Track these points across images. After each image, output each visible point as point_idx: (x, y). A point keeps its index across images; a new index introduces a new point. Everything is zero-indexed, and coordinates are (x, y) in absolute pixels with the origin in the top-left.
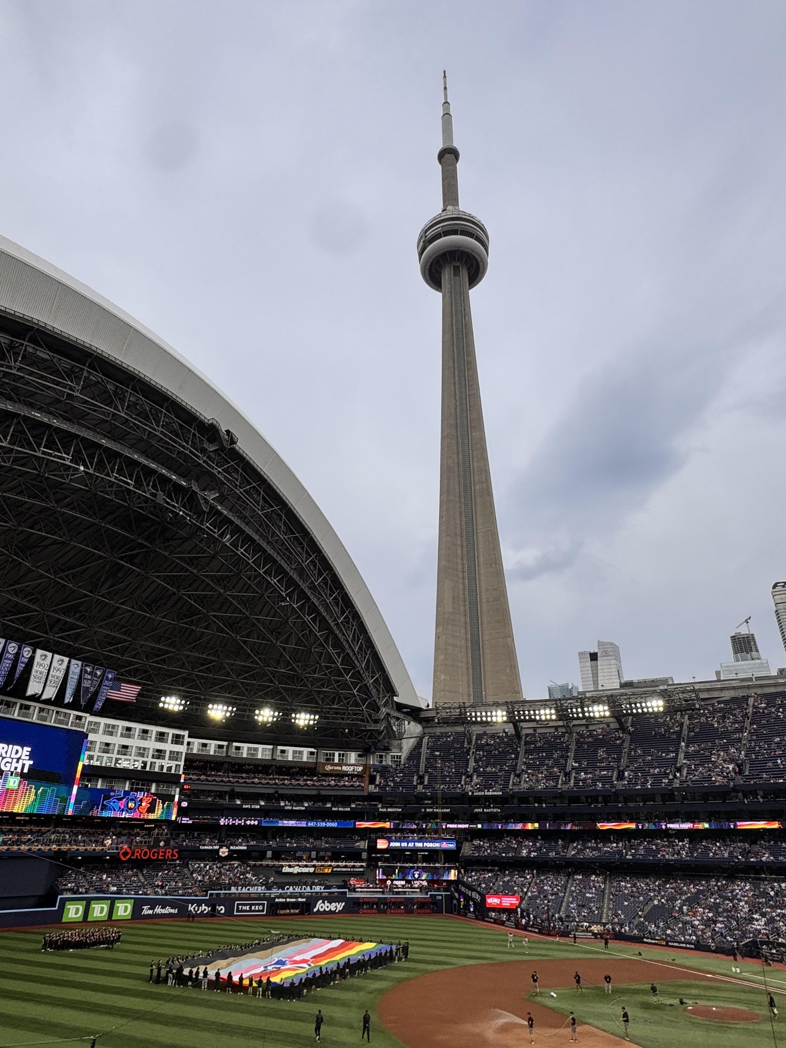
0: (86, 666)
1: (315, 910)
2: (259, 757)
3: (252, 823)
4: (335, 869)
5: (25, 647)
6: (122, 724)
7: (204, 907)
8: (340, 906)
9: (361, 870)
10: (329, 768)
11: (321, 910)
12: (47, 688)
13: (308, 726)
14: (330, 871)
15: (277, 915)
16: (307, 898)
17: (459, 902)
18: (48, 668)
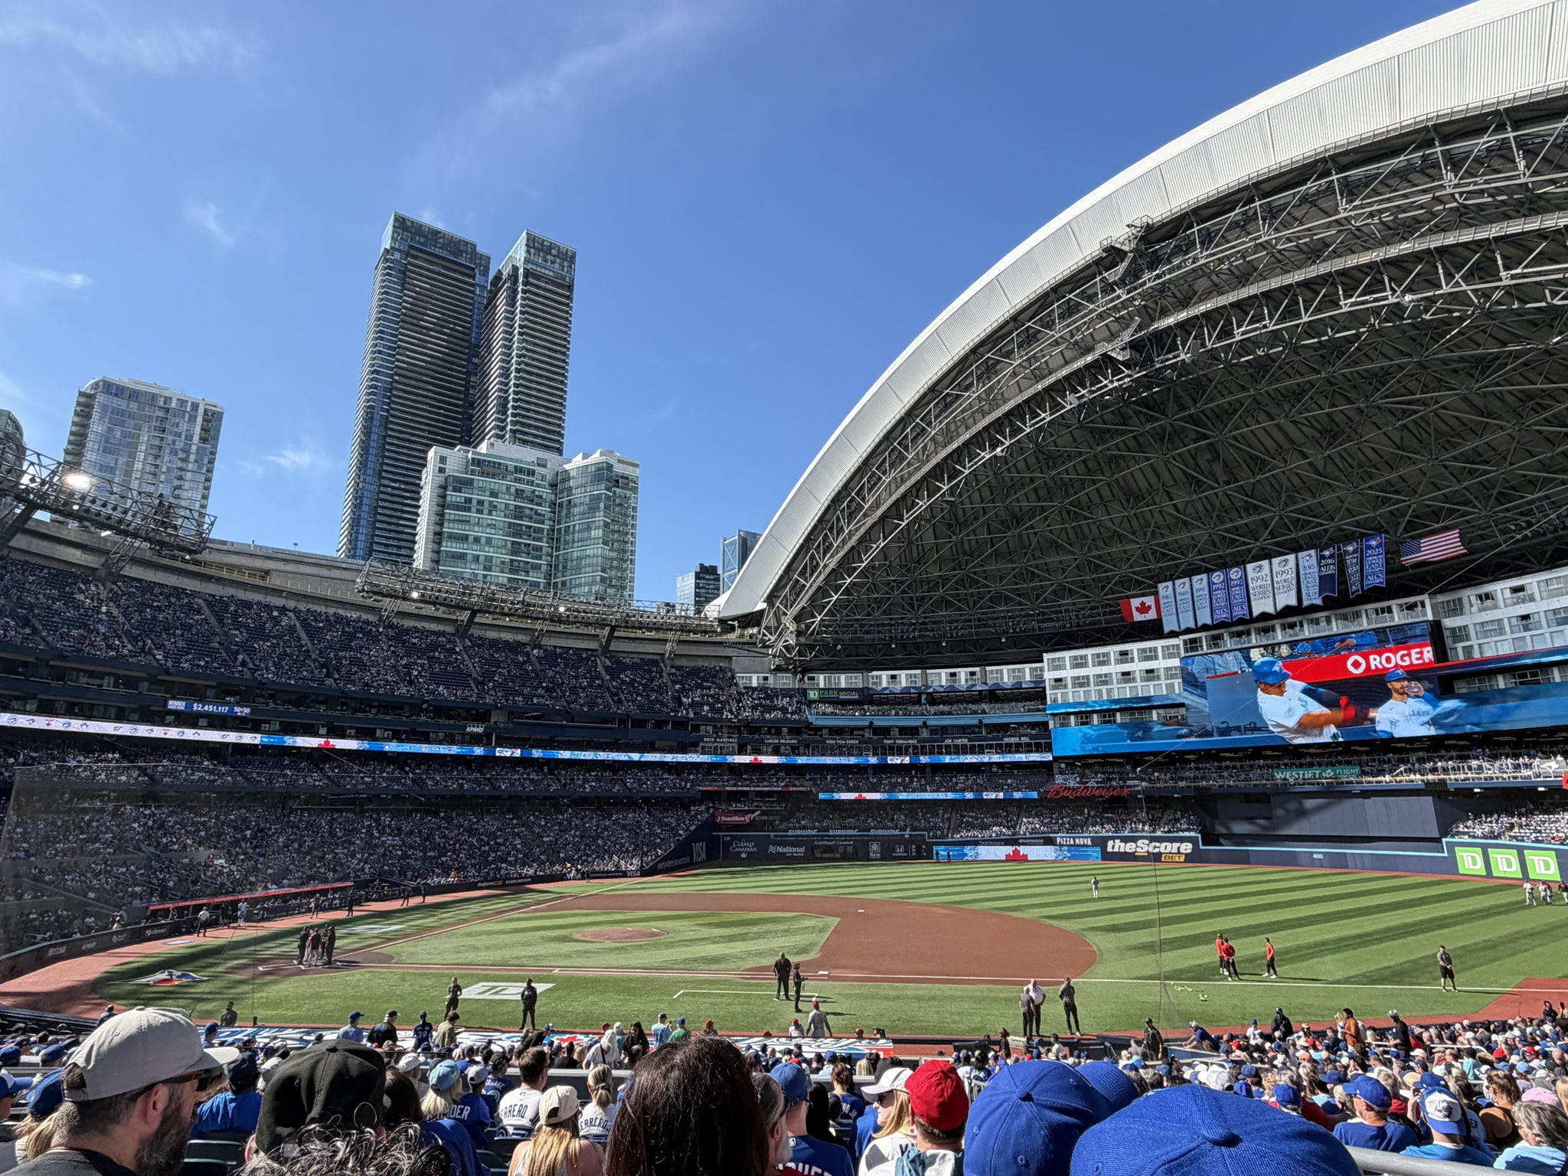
0: (1323, 550)
5: (1231, 570)
12: (1278, 596)
18: (1269, 578)
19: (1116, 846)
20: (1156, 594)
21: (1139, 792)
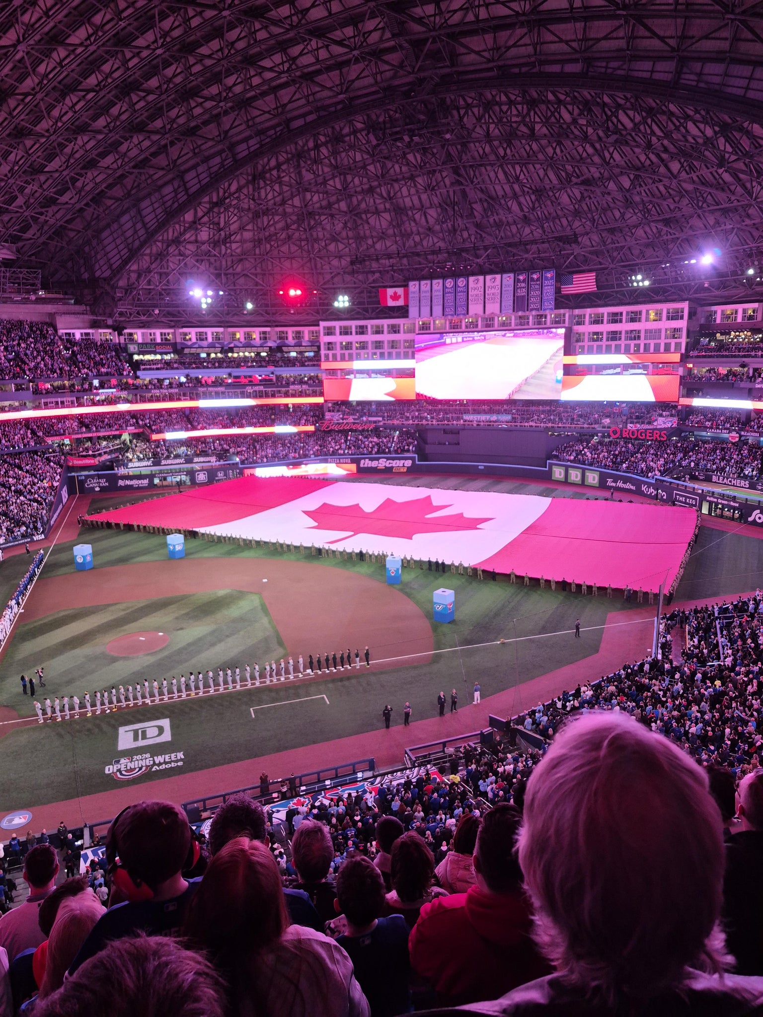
0: (519, 275)
1: (750, 519)
6: (605, 311)
7: (651, 490)
11: (759, 521)
12: (487, 305)
18: (482, 290)
19: (366, 463)
20: (406, 286)
21: (381, 426)
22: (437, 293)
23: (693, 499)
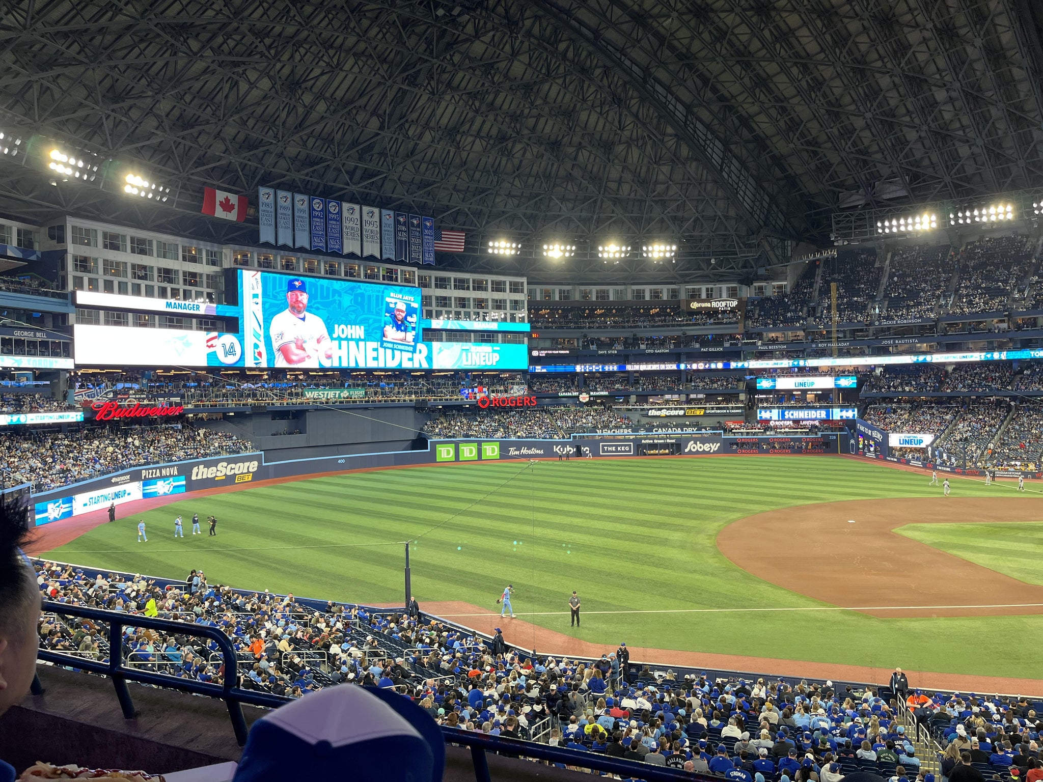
0: (399, 215)
1: (686, 450)
2: (611, 299)
3: (611, 368)
4: (708, 412)
5: (329, 202)
6: (452, 275)
7: (569, 449)
8: (715, 447)
9: (740, 411)
10: (695, 305)
11: (694, 450)
12: (365, 244)
13: (665, 259)
14: (702, 413)
15: (645, 454)
16: (677, 439)
17: (858, 442)
18: (359, 223)
19: (200, 473)
20: (250, 193)
21: (190, 411)
22: (302, 214)
23: (625, 446)
